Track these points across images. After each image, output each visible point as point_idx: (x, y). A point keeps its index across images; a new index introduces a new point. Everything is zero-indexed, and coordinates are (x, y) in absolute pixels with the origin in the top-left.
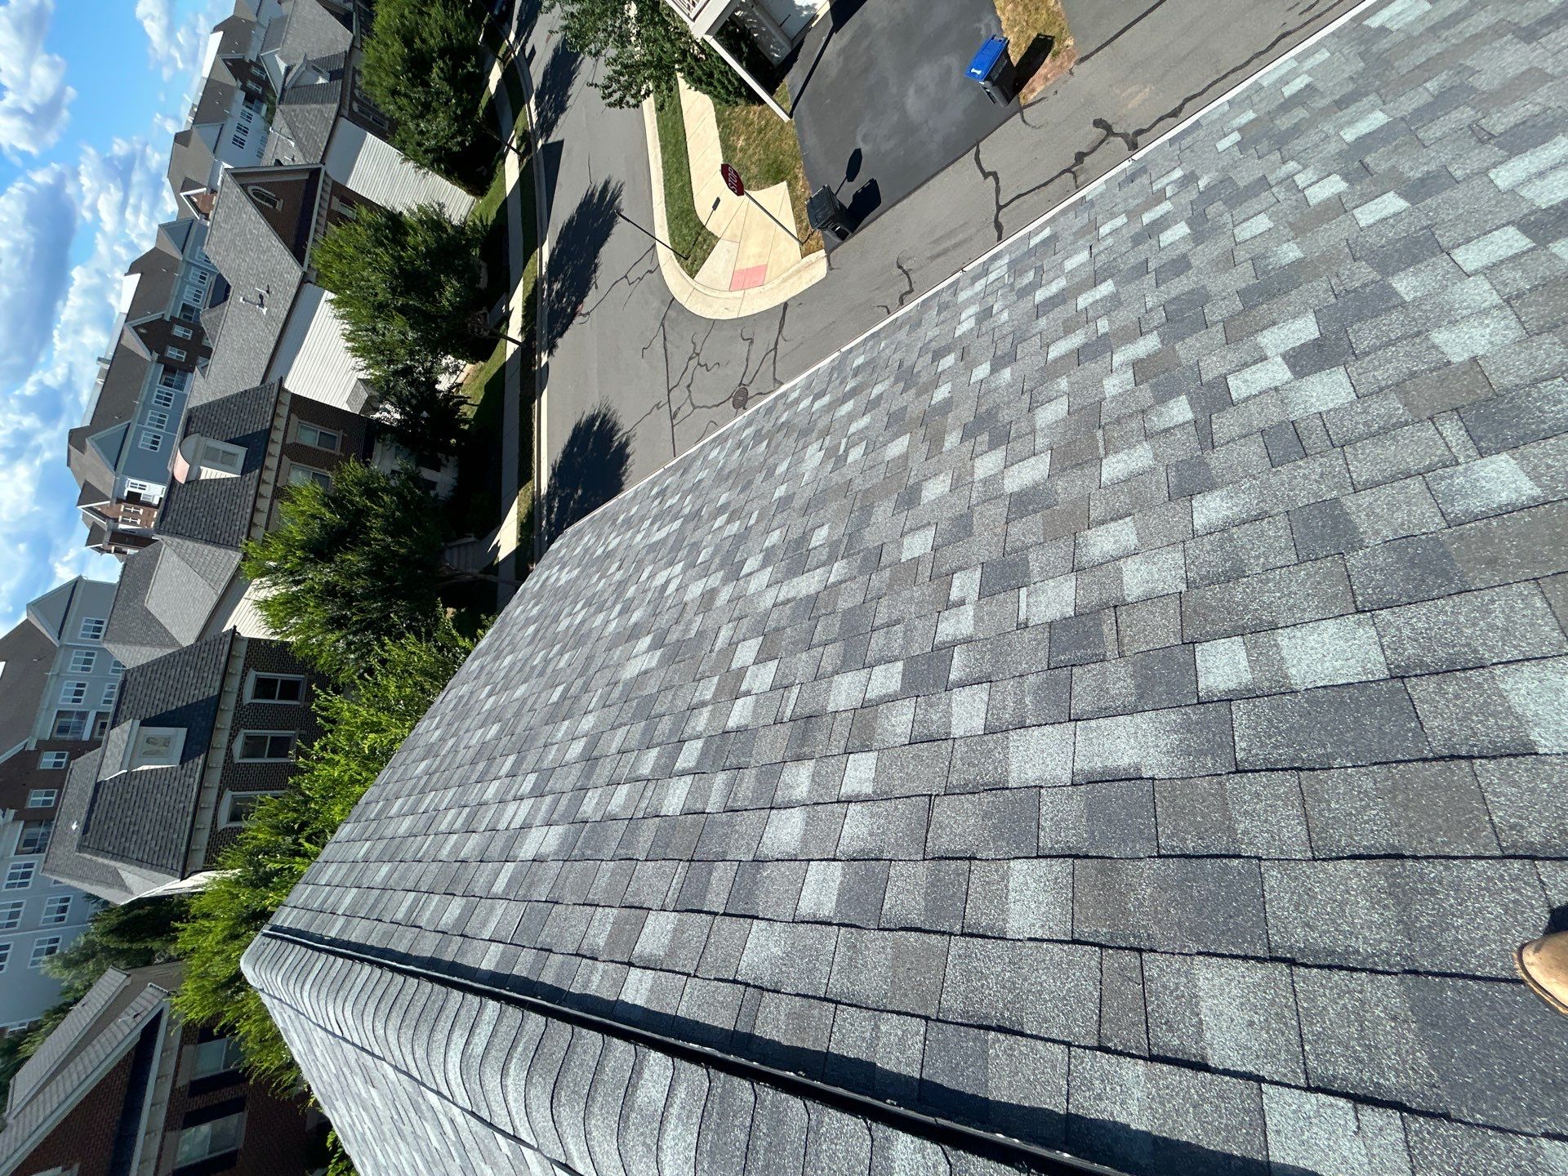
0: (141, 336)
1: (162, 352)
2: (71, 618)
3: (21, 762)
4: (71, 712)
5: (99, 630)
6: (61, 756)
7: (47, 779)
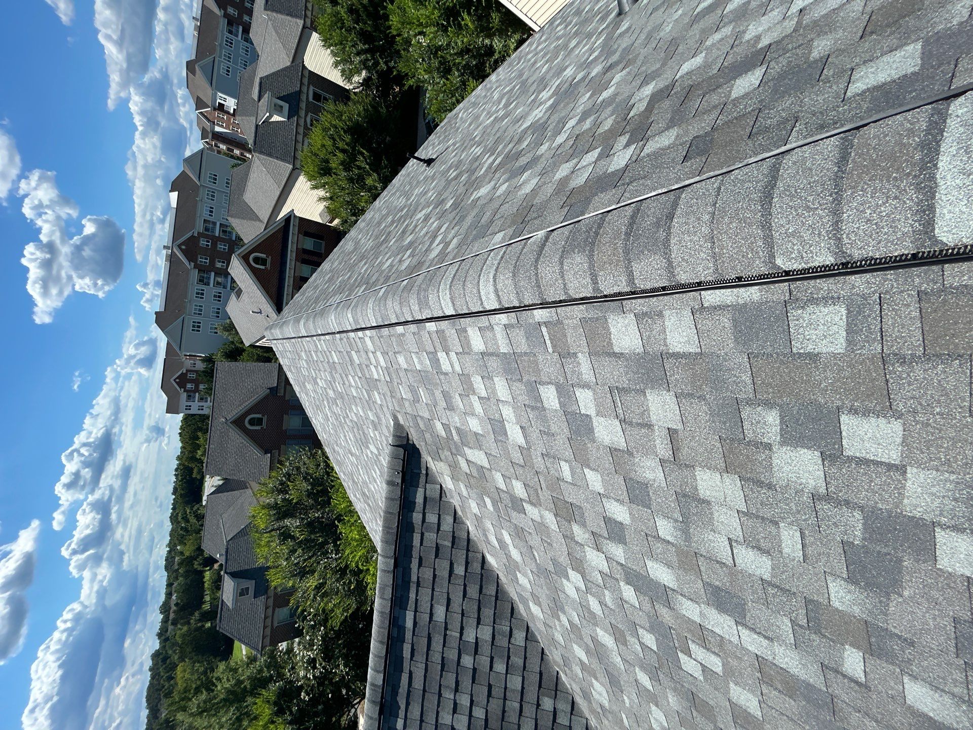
1: (225, 10)
2: (203, 171)
3: (193, 241)
4: (209, 221)
5: (216, 179)
6: (208, 242)
7: (204, 252)
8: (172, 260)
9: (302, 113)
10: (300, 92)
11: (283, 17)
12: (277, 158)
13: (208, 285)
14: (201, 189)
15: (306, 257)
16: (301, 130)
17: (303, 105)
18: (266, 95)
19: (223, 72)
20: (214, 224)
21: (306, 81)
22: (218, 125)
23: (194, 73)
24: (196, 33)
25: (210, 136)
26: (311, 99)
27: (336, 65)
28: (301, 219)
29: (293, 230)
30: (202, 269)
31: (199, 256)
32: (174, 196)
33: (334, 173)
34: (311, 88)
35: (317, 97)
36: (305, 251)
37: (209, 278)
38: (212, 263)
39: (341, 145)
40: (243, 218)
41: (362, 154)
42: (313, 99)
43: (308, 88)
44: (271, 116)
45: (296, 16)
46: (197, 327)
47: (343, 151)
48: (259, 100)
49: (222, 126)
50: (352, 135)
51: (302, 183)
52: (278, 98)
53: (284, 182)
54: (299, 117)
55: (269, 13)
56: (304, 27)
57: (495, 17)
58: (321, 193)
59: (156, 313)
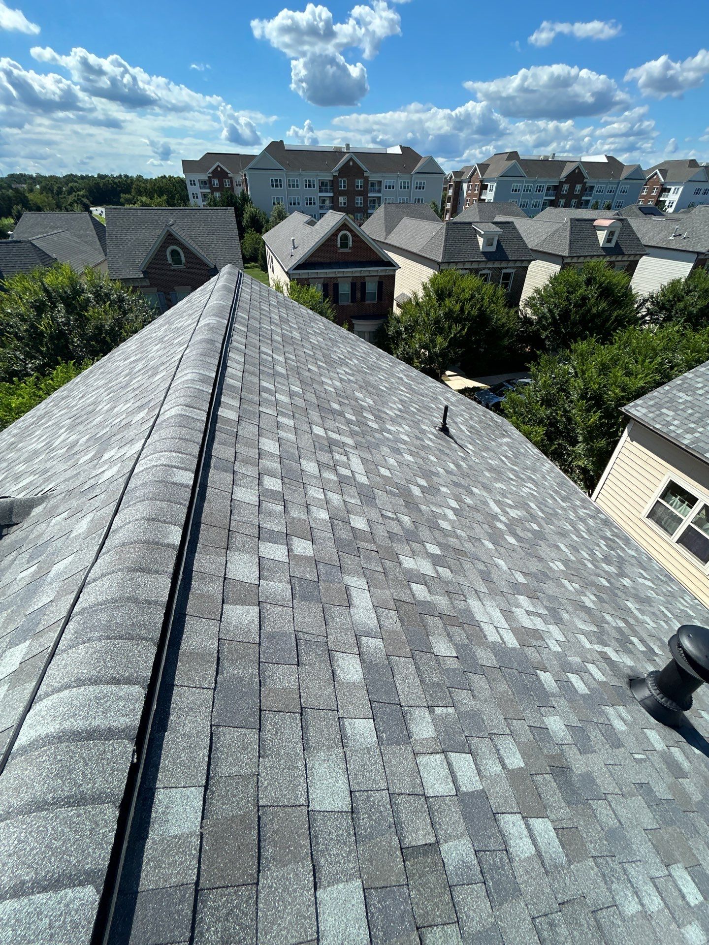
0: (574, 171)
1: (566, 182)
2: (424, 175)
3: (360, 172)
4: (380, 186)
5: (420, 188)
6: (361, 187)
7: (351, 184)
8: (337, 154)
9: (490, 265)
10: (508, 260)
11: (568, 237)
12: (445, 246)
13: (321, 191)
14: (408, 176)
15: (358, 286)
16: (475, 266)
17: (497, 265)
18: (499, 229)
19: (514, 185)
20: (379, 191)
21: (518, 264)
22: (469, 186)
23: (509, 159)
24: (542, 158)
25: (458, 180)
26: (504, 271)
27: (537, 291)
28: (393, 277)
29: (382, 270)
30: (334, 183)
31: (346, 180)
32: (397, 150)
33: (440, 304)
34: (513, 271)
35: (507, 277)
36: (363, 285)
37: (326, 191)
38: (342, 193)
39: (467, 307)
40: (386, 220)
41: (463, 329)
42: (504, 274)
43: (513, 268)
44: (481, 236)
45: (570, 249)
46: (277, 184)
47: (462, 309)
48: (493, 223)
49: (468, 190)
50: (478, 316)
51: (427, 273)
52: (498, 240)
53: (425, 255)
54: (486, 262)
55: (569, 223)
56: (563, 257)
57: (602, 443)
58: (421, 294)
59: (282, 142)
